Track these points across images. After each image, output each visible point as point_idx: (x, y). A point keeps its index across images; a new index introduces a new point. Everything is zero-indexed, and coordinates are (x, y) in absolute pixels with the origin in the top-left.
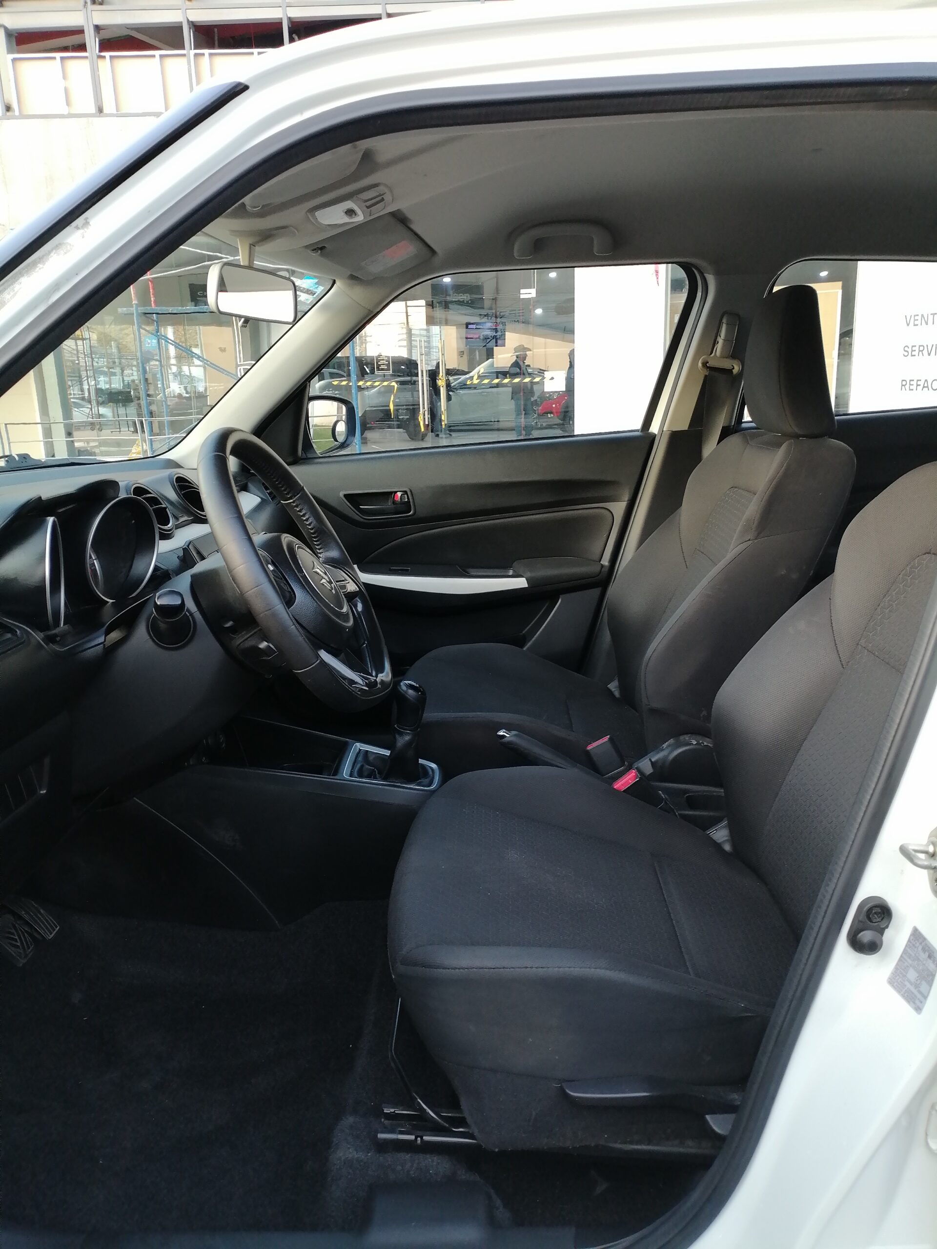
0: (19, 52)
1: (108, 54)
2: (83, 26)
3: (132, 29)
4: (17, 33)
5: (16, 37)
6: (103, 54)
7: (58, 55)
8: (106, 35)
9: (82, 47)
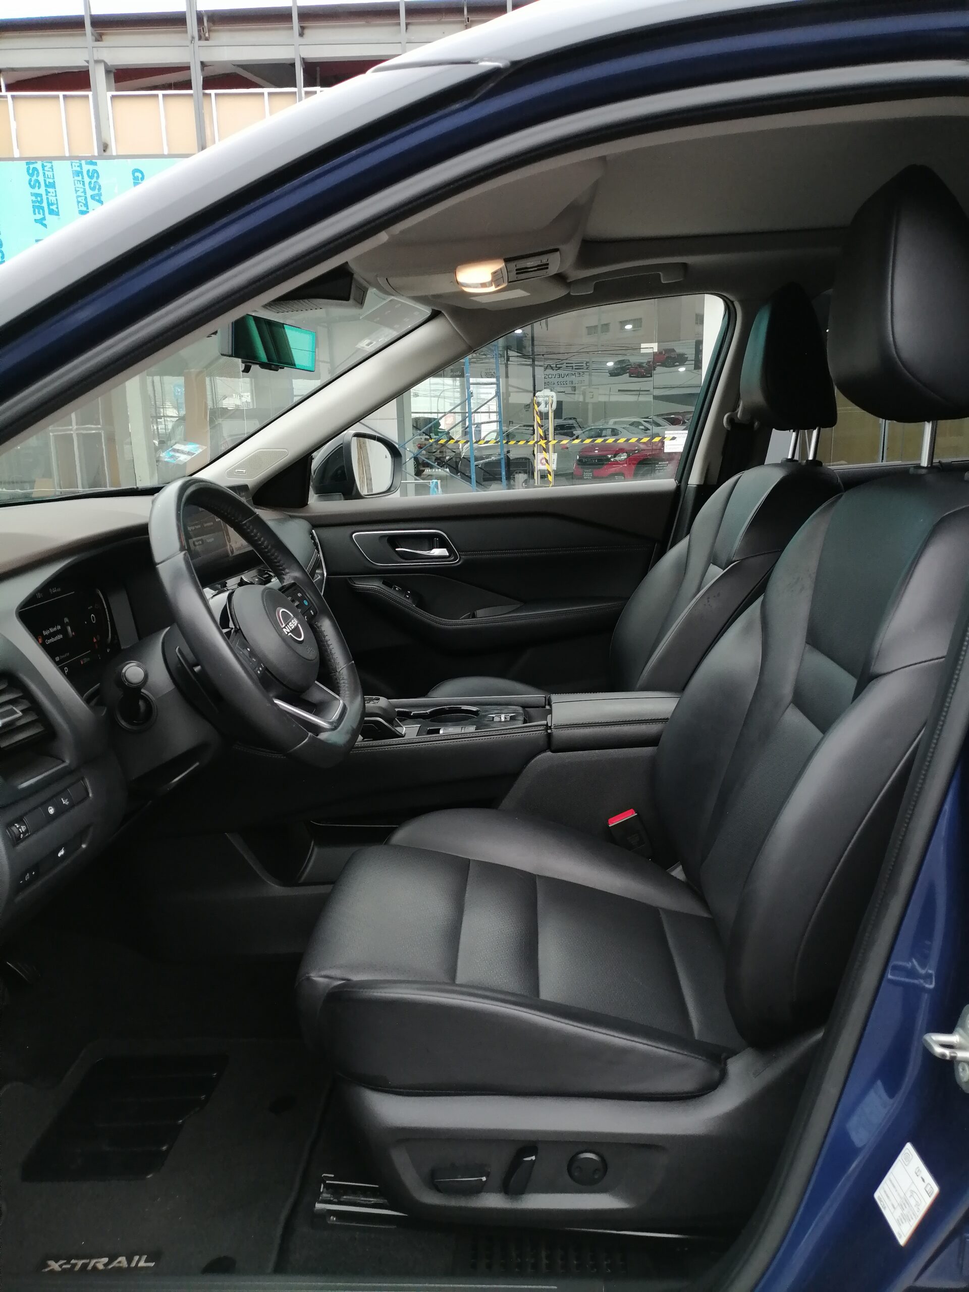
0: (117, 90)
1: (213, 92)
2: (190, 63)
3: (239, 66)
4: (116, 69)
5: (114, 73)
6: (207, 91)
7: (160, 93)
8: (210, 71)
9: (187, 85)
